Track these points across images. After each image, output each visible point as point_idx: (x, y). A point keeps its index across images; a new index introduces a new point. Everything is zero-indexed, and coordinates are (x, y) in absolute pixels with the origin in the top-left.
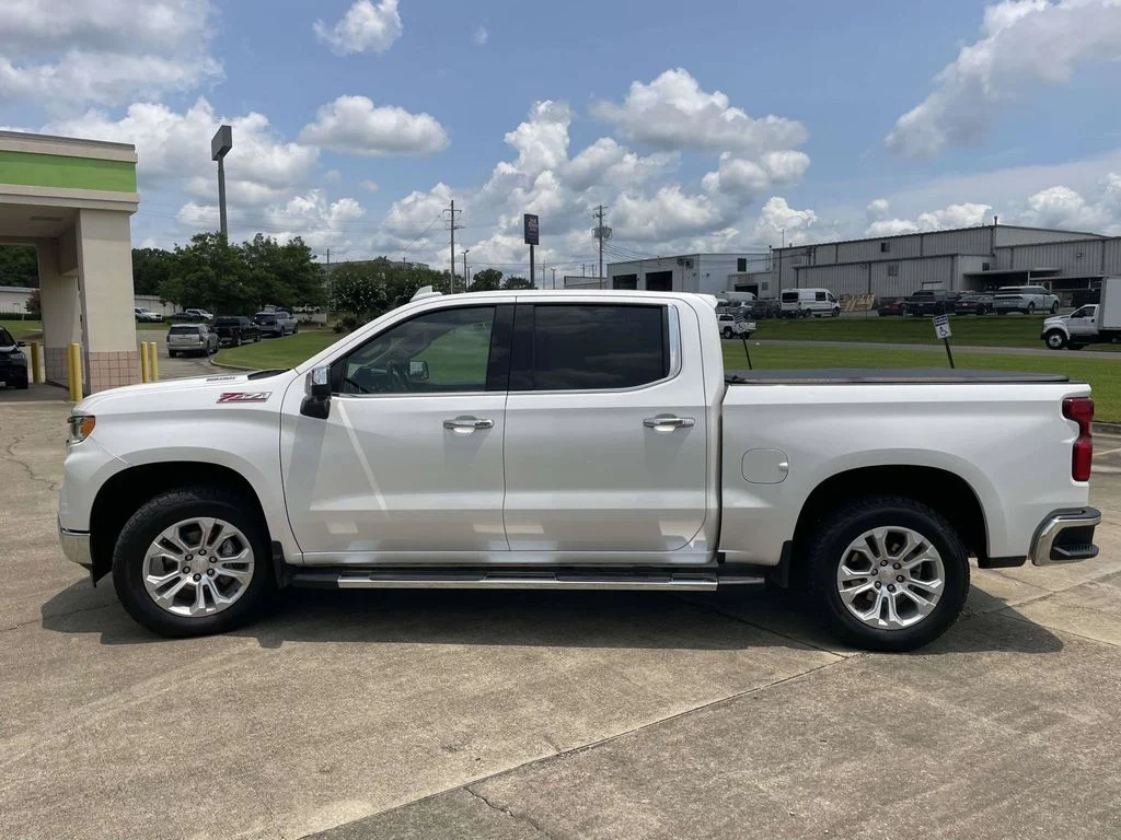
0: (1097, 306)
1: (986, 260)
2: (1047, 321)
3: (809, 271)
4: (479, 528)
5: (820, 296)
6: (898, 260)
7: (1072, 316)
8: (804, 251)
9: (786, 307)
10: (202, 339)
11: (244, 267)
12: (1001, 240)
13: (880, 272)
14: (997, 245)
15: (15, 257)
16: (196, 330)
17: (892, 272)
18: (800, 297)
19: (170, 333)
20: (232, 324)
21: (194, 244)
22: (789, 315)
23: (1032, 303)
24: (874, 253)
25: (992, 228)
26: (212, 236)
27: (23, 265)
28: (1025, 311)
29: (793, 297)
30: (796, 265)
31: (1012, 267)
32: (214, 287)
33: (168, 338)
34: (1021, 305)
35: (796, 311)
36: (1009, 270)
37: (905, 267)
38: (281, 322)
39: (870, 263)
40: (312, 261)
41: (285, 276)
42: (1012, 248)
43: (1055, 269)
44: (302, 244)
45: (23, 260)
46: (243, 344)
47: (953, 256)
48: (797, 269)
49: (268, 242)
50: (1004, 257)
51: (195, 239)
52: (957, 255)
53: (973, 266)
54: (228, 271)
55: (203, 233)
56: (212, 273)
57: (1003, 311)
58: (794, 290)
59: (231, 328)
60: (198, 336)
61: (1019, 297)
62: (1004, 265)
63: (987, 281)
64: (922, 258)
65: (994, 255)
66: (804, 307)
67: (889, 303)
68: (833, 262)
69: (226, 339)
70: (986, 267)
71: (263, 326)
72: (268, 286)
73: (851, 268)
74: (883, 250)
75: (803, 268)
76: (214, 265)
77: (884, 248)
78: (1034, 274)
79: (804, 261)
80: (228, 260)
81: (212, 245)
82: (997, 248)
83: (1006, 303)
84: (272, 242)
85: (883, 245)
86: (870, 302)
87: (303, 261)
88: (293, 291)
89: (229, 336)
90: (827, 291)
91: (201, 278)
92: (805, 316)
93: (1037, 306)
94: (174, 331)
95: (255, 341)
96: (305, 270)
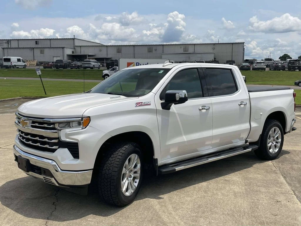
0: (117, 67)
1: (73, 50)
2: (104, 72)
3: (9, 50)
5: (19, 60)
6: (44, 48)
7: (111, 70)
8: (6, 41)
9: (5, 64)
12: (77, 43)
13: (37, 52)
14: (76, 45)
17: (42, 52)
18: (11, 60)
22: (7, 67)
23: (94, 66)
24: (33, 45)
25: (74, 39)
28: (92, 68)
29: (8, 60)
30: (2, 47)
31: (81, 53)
34: (91, 66)
35: (10, 66)
36: (80, 54)
37: (46, 51)
39: (33, 48)
42: (80, 46)
43: (93, 54)
47: (63, 48)
48: (4, 49)
50: (78, 49)
52: (64, 47)
53: (69, 52)
57: (86, 68)
58: (8, 57)
61: (90, 63)
62: (78, 52)
63: (73, 57)
64: (51, 48)
65: (75, 49)
66: (13, 64)
67: (47, 64)
68: (17, 47)
70: (73, 52)
73: (25, 50)
74: (36, 44)
75: (6, 48)
77: (36, 43)
78: (89, 56)
79: (5, 46)
82: (76, 46)
83: (87, 65)
85: (36, 42)
86: (35, 63)
90: (21, 58)
92: (13, 68)
93: (95, 66)
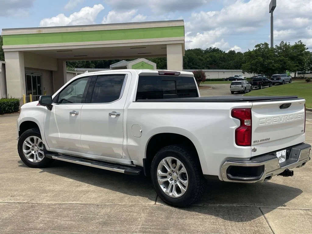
4: (78, 145)
10: (242, 87)
11: (275, 56)
15: (206, 59)
16: (240, 83)
19: (231, 85)
20: (258, 80)
21: (255, 48)
26: (263, 44)
27: (208, 62)
32: (262, 65)
33: (230, 86)
38: (283, 78)
40: (306, 51)
41: (292, 58)
44: (302, 43)
45: (208, 59)
46: (263, 88)
49: (286, 44)
51: (256, 46)
54: (268, 58)
55: (259, 44)
56: (261, 59)
59: (258, 82)
60: (241, 85)
69: (256, 86)
71: (275, 80)
72: (285, 63)
76: (263, 56)
80: (268, 54)
81: (263, 48)
84: (288, 44)
87: (302, 51)
88: (296, 64)
89: (257, 85)
91: (257, 62)
94: (233, 84)
95: (270, 86)
96: (302, 55)
